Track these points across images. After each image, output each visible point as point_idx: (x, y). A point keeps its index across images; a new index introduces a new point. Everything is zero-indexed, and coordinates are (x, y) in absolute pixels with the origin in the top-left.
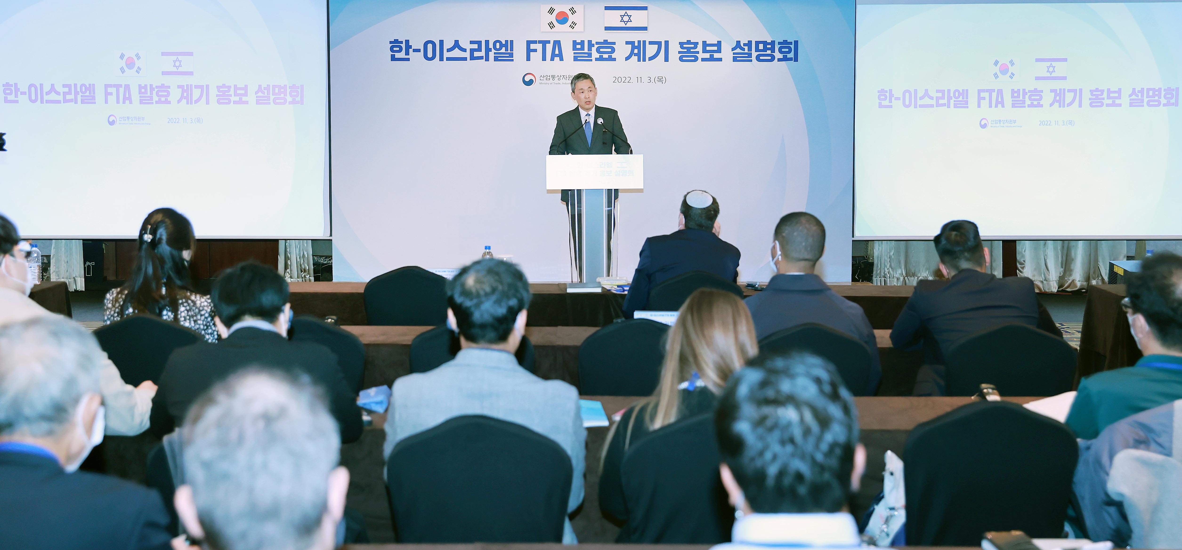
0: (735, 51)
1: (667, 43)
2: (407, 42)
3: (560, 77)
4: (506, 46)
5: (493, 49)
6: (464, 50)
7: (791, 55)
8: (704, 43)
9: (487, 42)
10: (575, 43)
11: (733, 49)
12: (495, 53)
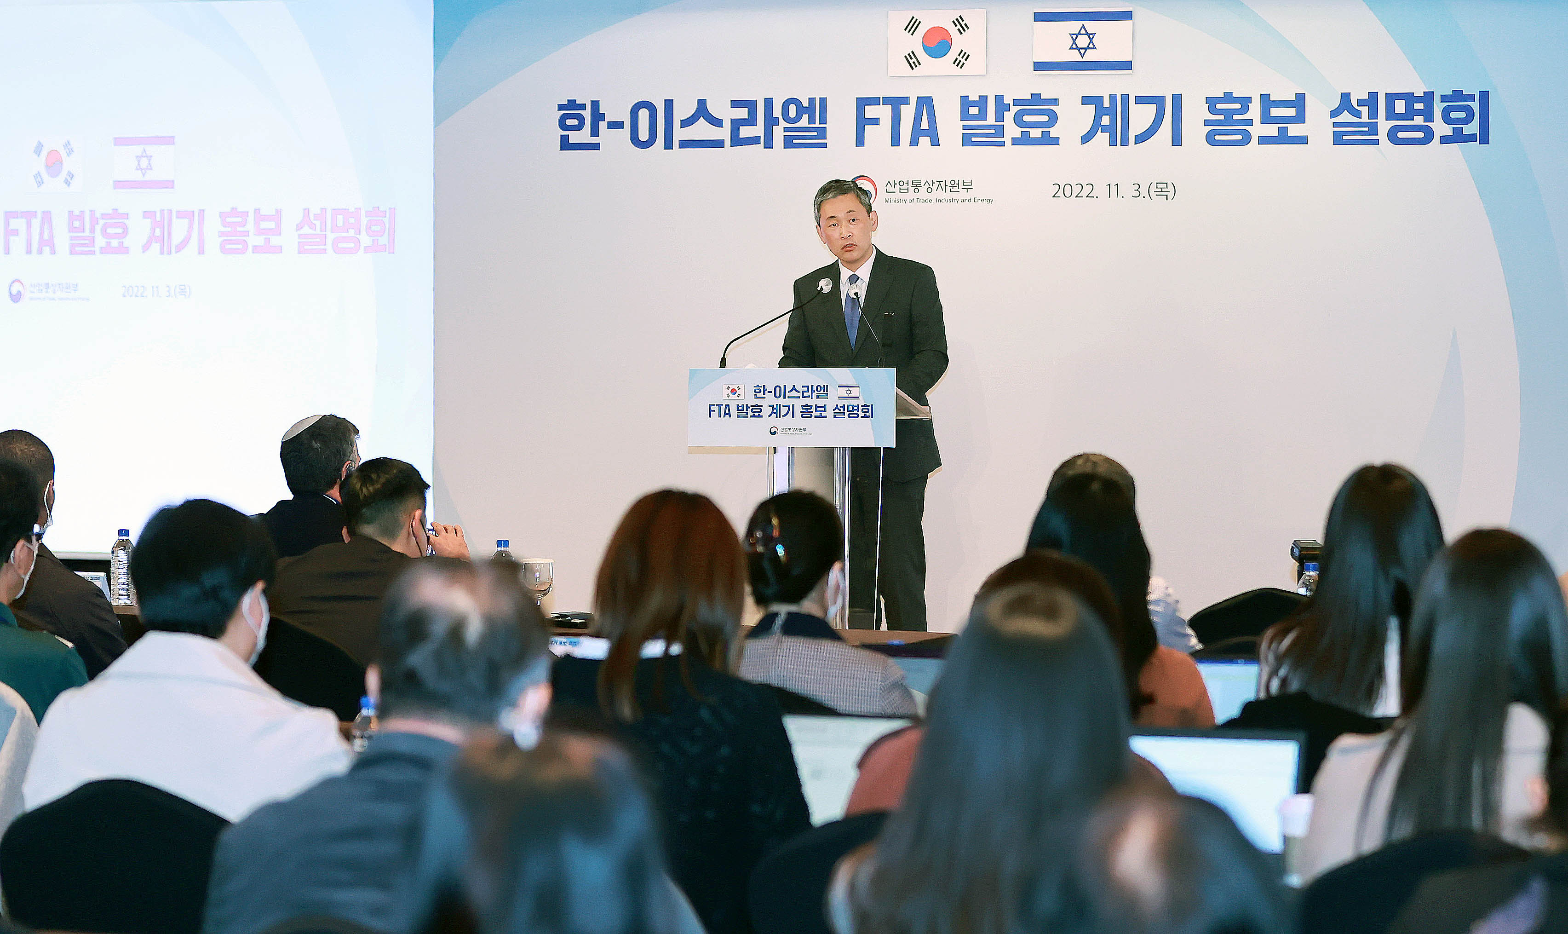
0: (1338, 119)
1: (1177, 99)
2: (595, 104)
3: (931, 184)
4: (810, 110)
5: (781, 120)
6: (718, 123)
7: (1472, 128)
8: (1265, 98)
9: (769, 103)
10: (965, 102)
11: (1333, 114)
12: (786, 129)
